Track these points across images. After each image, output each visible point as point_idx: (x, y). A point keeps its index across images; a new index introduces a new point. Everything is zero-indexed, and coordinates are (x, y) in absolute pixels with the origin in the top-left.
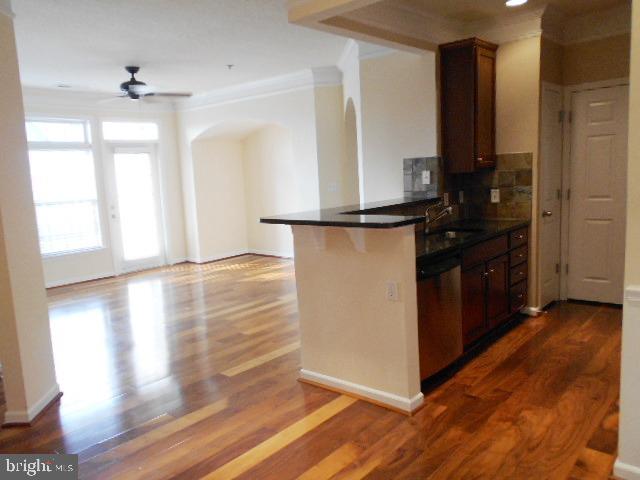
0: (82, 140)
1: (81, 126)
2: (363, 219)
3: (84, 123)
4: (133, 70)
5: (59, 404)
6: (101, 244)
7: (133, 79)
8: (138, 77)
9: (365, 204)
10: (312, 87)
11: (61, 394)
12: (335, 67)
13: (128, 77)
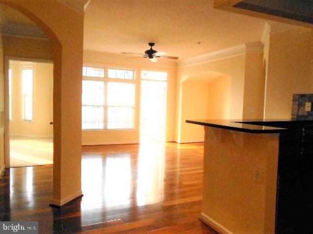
0: (131, 78)
1: (132, 72)
2: (264, 128)
3: (133, 71)
4: (152, 44)
5: (81, 200)
6: (134, 128)
7: (151, 49)
8: (154, 48)
9: (265, 120)
10: (245, 53)
11: (82, 196)
12: (260, 42)
13: (149, 48)
